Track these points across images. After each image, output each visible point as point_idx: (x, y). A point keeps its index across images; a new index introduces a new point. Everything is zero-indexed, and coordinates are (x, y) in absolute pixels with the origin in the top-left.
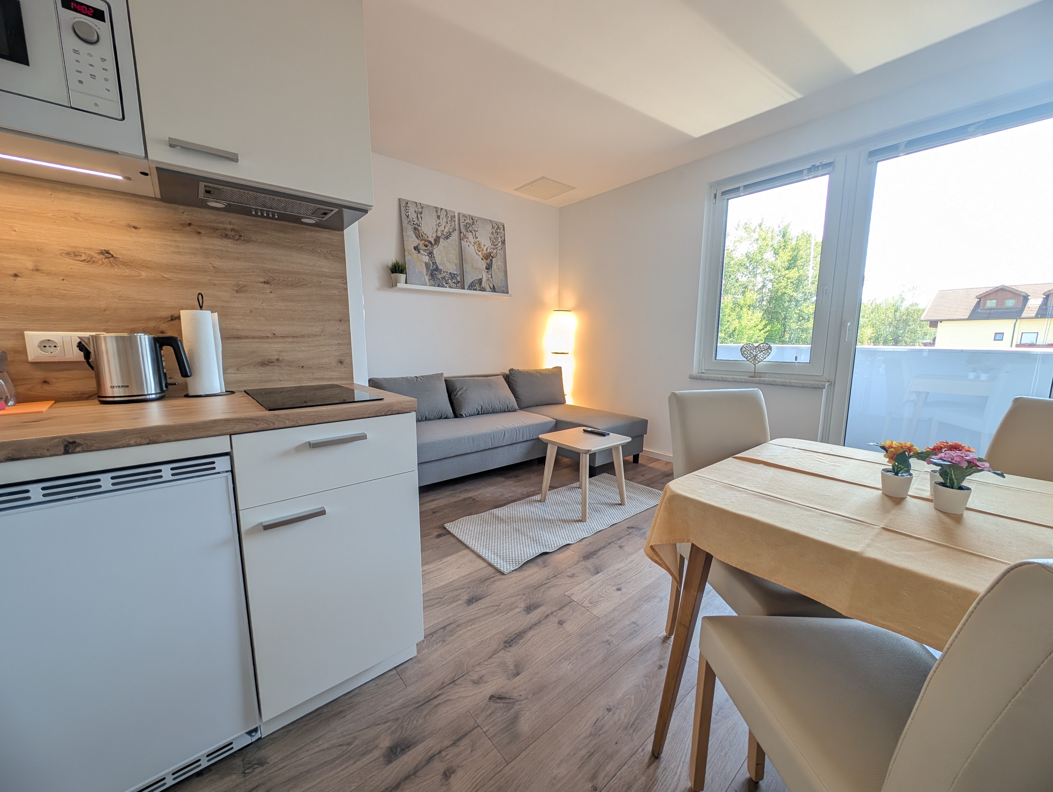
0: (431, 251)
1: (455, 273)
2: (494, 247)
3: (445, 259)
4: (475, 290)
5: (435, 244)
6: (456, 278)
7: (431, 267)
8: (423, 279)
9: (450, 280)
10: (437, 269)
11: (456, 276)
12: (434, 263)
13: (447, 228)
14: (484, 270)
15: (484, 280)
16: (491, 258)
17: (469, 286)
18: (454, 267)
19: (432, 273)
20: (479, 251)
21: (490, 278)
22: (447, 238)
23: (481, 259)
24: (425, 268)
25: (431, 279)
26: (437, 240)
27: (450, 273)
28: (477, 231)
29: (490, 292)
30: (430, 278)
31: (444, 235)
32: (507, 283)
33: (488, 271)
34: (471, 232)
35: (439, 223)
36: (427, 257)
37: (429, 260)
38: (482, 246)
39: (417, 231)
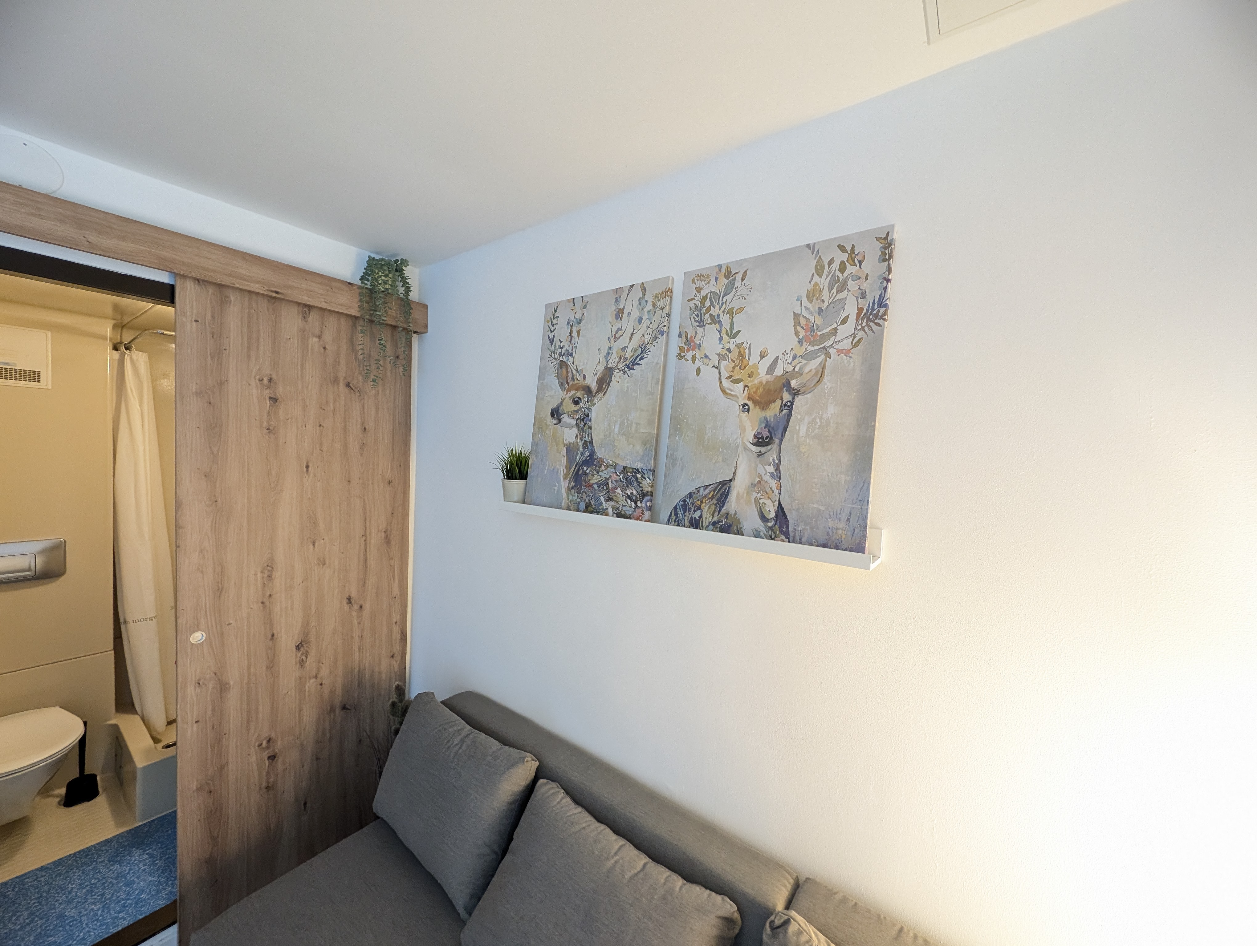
0: (587, 412)
1: (638, 466)
2: (811, 348)
3: (616, 430)
4: (697, 527)
5: (599, 390)
6: (639, 483)
7: (579, 455)
8: (556, 488)
9: (619, 491)
10: (591, 460)
11: (639, 476)
12: (589, 444)
13: (636, 338)
14: (746, 449)
15: (739, 488)
16: (787, 397)
17: (675, 508)
18: (639, 448)
19: (579, 470)
20: (737, 381)
21: (767, 478)
22: (632, 365)
23: (737, 409)
24: (564, 460)
25: (573, 488)
26: (604, 381)
27: (625, 468)
28: (741, 310)
29: (757, 535)
30: (572, 484)
31: (626, 359)
32: (864, 501)
33: (763, 449)
34: (715, 320)
35: (619, 329)
36: (575, 430)
37: (576, 437)
38: (754, 358)
39: (564, 370)
